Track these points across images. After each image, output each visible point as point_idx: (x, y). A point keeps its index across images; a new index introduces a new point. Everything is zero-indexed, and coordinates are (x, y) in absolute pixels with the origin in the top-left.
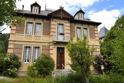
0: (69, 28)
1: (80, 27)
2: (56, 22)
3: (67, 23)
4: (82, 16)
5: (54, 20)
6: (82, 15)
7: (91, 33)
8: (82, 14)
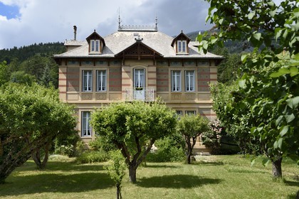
0: (154, 75)
1: (179, 69)
2: (129, 66)
3: (151, 66)
4: (184, 47)
5: (127, 63)
6: (184, 43)
7: (202, 80)
8: (186, 42)
